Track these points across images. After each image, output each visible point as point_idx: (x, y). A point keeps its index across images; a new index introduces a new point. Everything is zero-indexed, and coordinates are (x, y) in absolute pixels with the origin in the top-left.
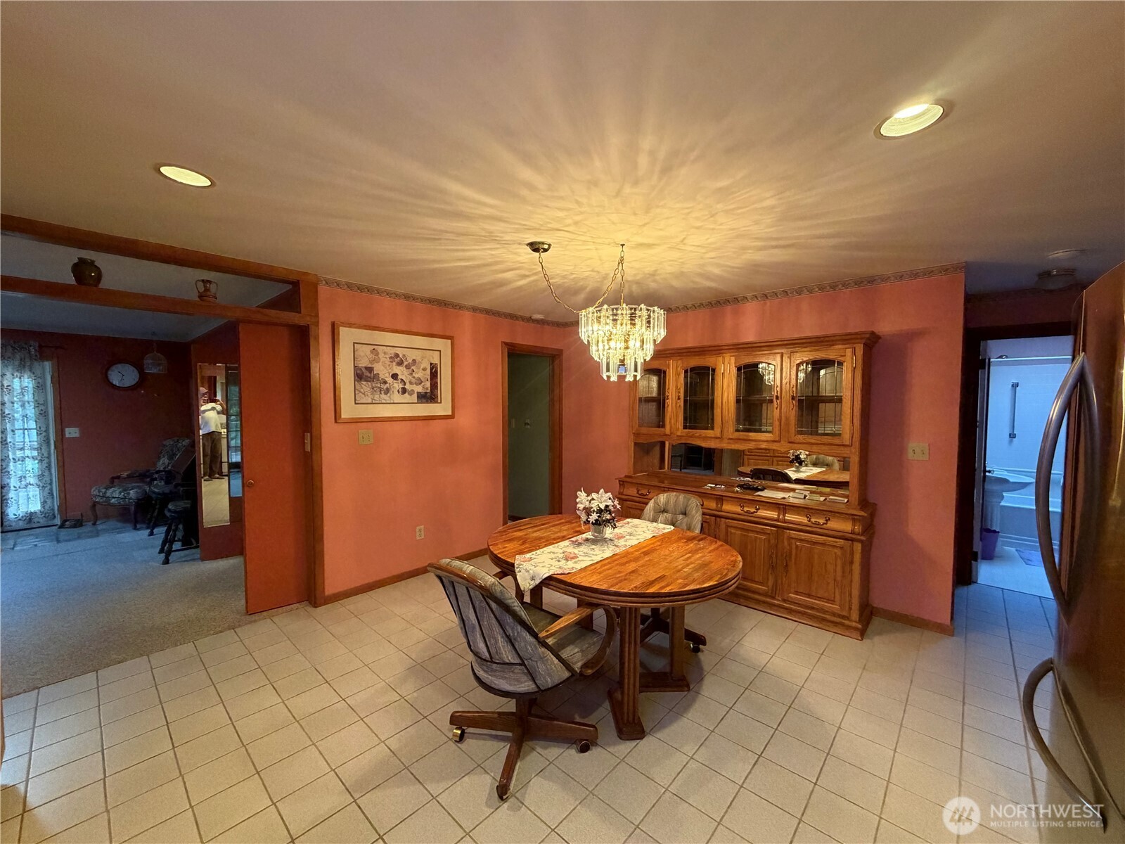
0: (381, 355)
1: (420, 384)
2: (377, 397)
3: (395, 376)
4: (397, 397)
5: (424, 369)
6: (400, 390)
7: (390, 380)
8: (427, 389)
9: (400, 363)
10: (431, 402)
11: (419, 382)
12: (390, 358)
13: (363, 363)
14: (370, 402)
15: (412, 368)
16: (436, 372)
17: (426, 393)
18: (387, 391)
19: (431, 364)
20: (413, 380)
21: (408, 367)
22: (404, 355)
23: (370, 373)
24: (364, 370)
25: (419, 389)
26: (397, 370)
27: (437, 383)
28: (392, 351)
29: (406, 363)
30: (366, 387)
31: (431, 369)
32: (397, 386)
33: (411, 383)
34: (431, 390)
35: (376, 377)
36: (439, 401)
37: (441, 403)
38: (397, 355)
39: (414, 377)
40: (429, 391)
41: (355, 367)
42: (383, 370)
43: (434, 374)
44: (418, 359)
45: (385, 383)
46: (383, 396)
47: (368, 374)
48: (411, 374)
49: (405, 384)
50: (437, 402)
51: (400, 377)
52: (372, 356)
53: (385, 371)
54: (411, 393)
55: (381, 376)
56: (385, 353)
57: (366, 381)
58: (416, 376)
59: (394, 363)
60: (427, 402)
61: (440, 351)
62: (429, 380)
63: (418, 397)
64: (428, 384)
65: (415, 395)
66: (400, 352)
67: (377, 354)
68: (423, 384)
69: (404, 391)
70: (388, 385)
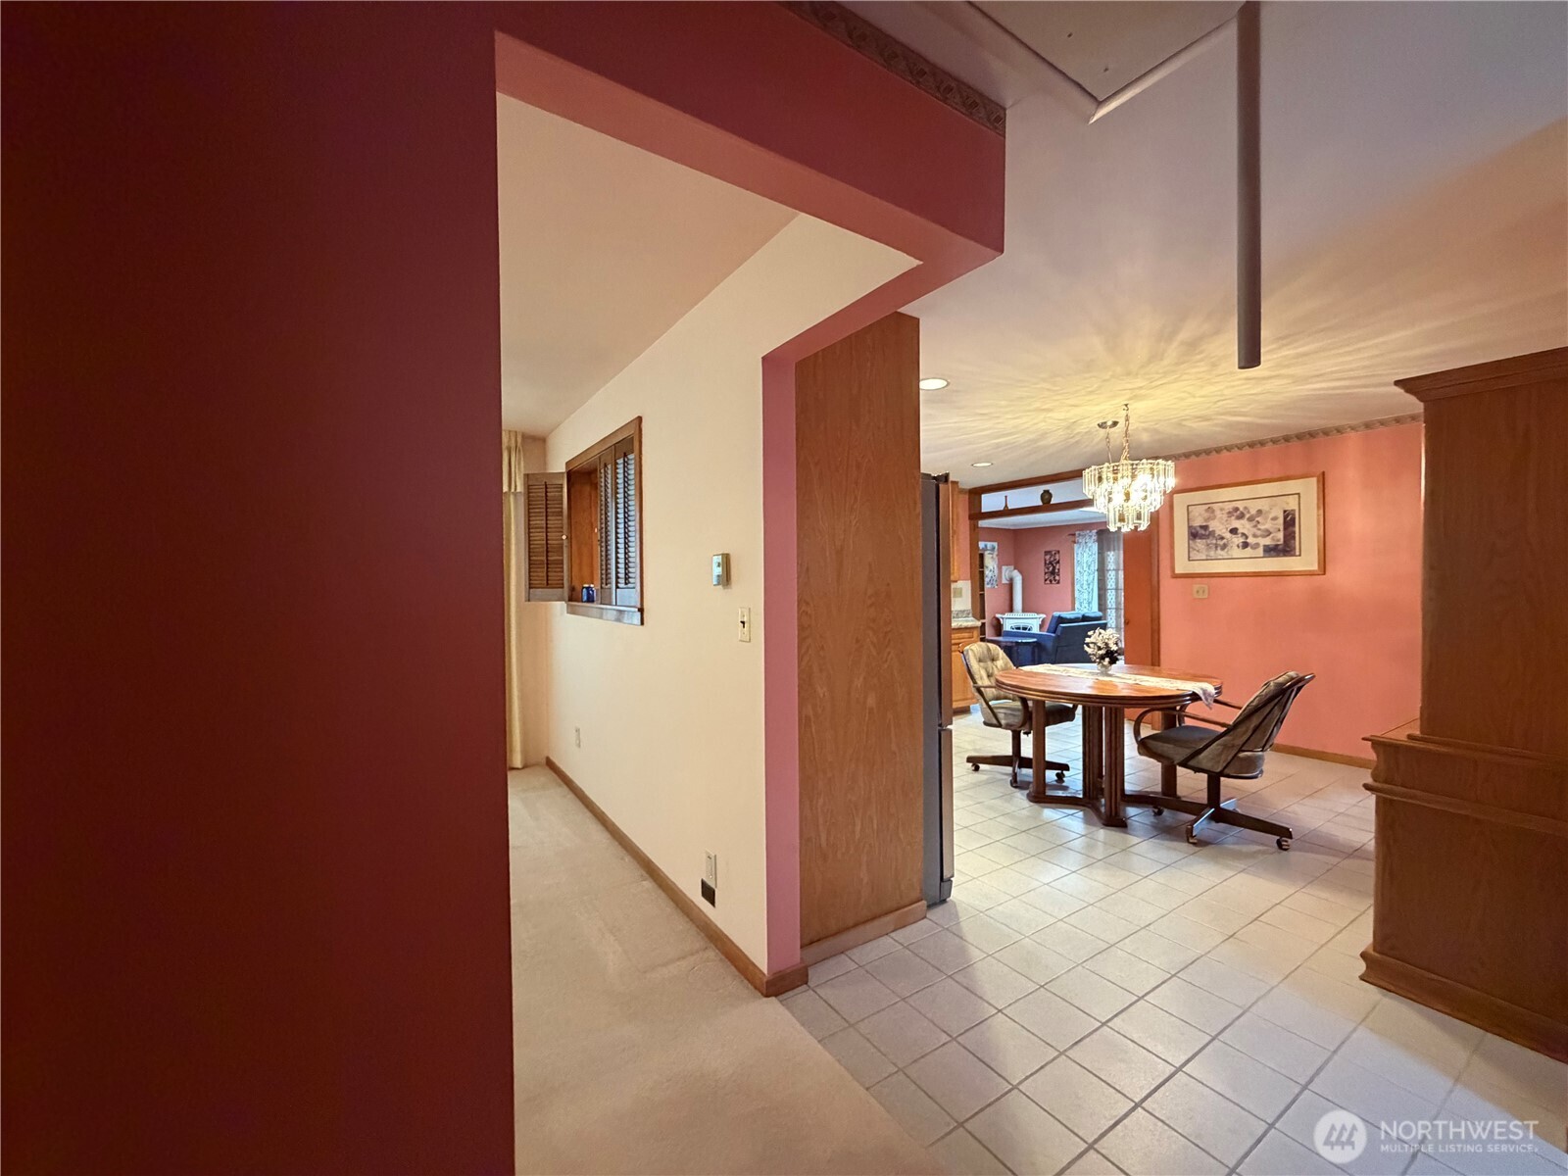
0: (1218, 513)
1: (1268, 535)
2: (1212, 553)
3: (1234, 531)
4: (1237, 552)
5: (1275, 519)
6: (1241, 545)
7: (1228, 535)
8: (1278, 540)
9: (1241, 516)
10: (1285, 556)
11: (1268, 533)
12: (1229, 513)
13: (1197, 522)
14: (1204, 558)
15: (1257, 519)
16: (1293, 519)
17: (1277, 545)
18: (1224, 547)
19: (1285, 511)
20: (1259, 533)
21: (1250, 519)
22: (1246, 508)
23: (1205, 530)
24: (1198, 529)
25: (1268, 541)
26: (1236, 524)
27: (1294, 532)
28: (1229, 506)
29: (1247, 516)
30: (1200, 543)
31: (1285, 518)
32: (1238, 540)
33: (1255, 536)
34: (1285, 541)
35: (1212, 533)
36: (1297, 553)
37: (1300, 555)
38: (1237, 509)
39: (1259, 529)
40: (1281, 542)
41: (1190, 527)
42: (1219, 526)
43: (1289, 521)
44: (1265, 508)
45: (1222, 538)
46: (1222, 553)
47: (1203, 532)
48: (1255, 526)
49: (1247, 537)
50: (1294, 555)
51: (1240, 531)
52: (1206, 515)
53: (1222, 527)
54: (1256, 546)
55: (1218, 533)
56: (1222, 509)
57: (1200, 538)
58: (1262, 527)
59: (1233, 518)
60: (1278, 556)
61: (1299, 494)
62: (1282, 528)
63: (1265, 551)
64: (1280, 536)
65: (1261, 549)
66: (1241, 505)
67: (1213, 511)
68: (1272, 535)
69: (1245, 545)
70: (1225, 541)
